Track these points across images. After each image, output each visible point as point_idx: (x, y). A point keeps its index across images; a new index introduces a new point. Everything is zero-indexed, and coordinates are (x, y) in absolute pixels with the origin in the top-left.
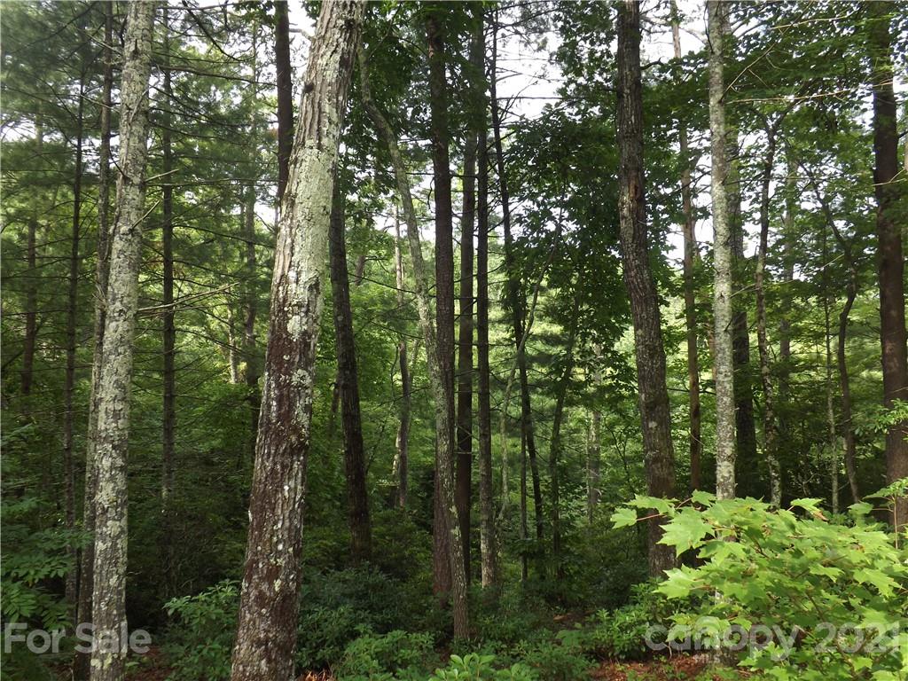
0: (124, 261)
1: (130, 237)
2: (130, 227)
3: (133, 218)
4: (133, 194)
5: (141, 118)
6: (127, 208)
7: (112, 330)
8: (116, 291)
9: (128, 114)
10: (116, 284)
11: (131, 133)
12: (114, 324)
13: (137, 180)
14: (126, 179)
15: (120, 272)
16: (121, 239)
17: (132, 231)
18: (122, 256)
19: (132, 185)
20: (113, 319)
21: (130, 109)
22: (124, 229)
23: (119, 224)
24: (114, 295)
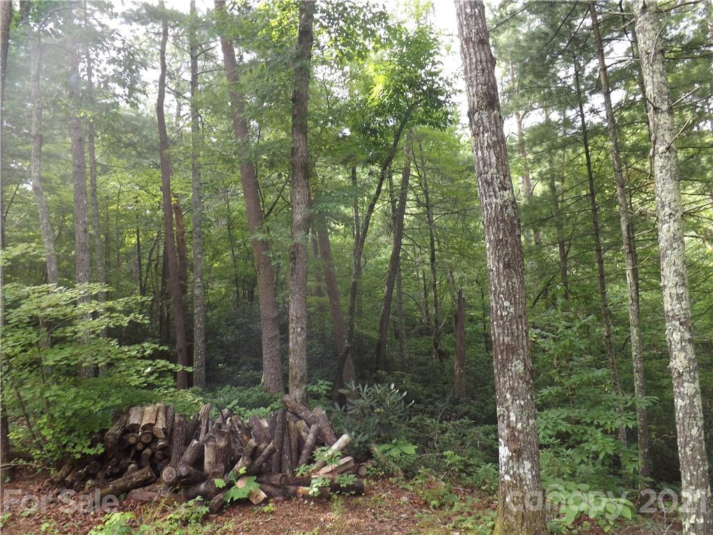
0: (666, 174)
1: (667, 154)
2: (667, 146)
3: (668, 138)
4: (664, 119)
5: (659, 57)
6: (661, 132)
7: (665, 231)
8: (664, 200)
9: (648, 58)
10: (663, 194)
11: (653, 72)
12: (666, 226)
13: (665, 107)
14: (656, 109)
15: (664, 184)
16: (661, 157)
17: (668, 149)
18: (664, 171)
19: (662, 112)
20: (664, 222)
21: (648, 54)
22: (662, 149)
23: (657, 146)
24: (663, 203)
